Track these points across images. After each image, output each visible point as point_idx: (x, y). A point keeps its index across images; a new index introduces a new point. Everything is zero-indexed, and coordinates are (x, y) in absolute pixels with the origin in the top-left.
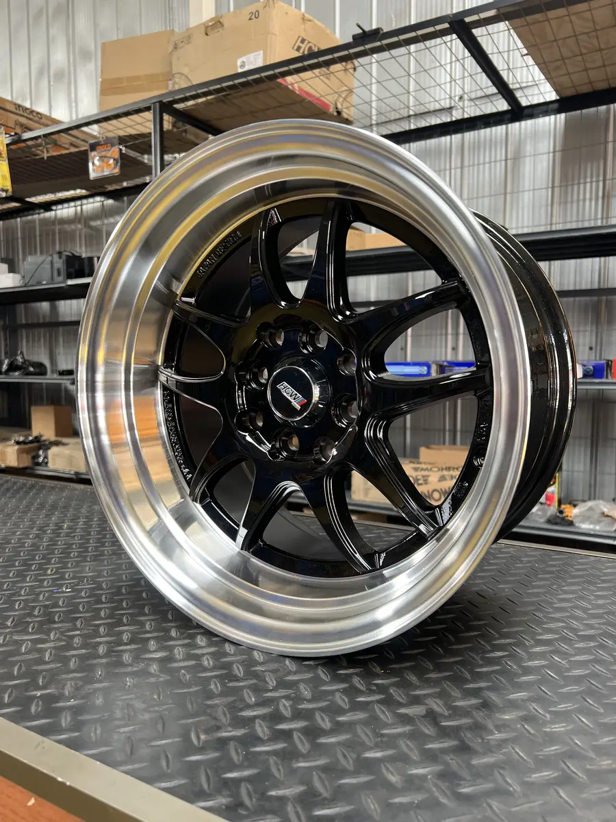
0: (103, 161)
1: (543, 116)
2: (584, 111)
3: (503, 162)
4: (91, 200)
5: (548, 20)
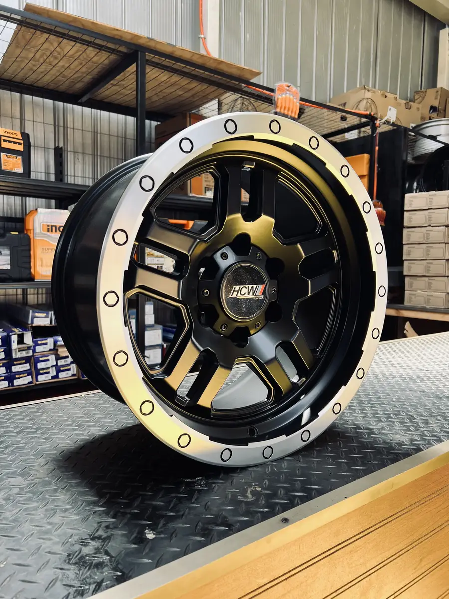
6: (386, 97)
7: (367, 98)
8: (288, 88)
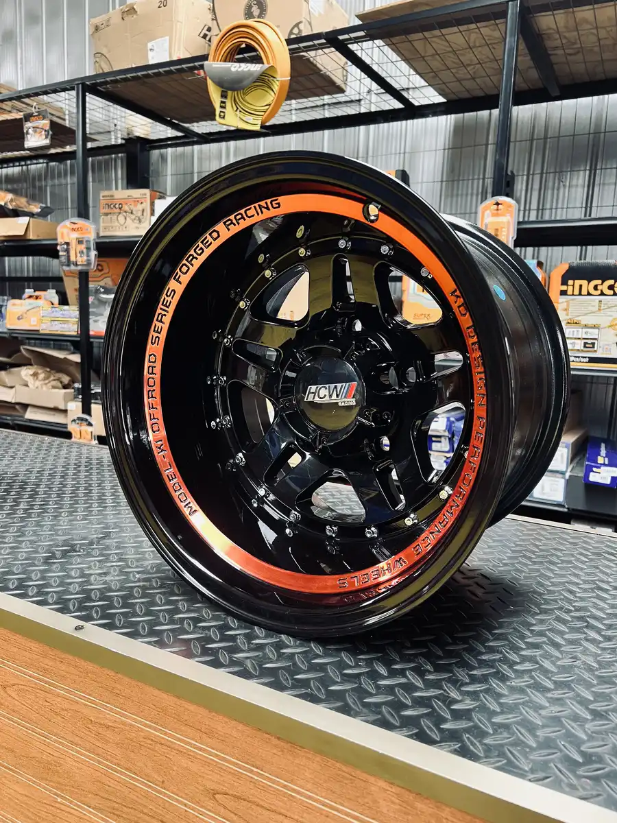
0: (35, 132)
1: (433, 116)
2: (466, 114)
3: (402, 155)
4: (35, 161)
5: (410, 42)
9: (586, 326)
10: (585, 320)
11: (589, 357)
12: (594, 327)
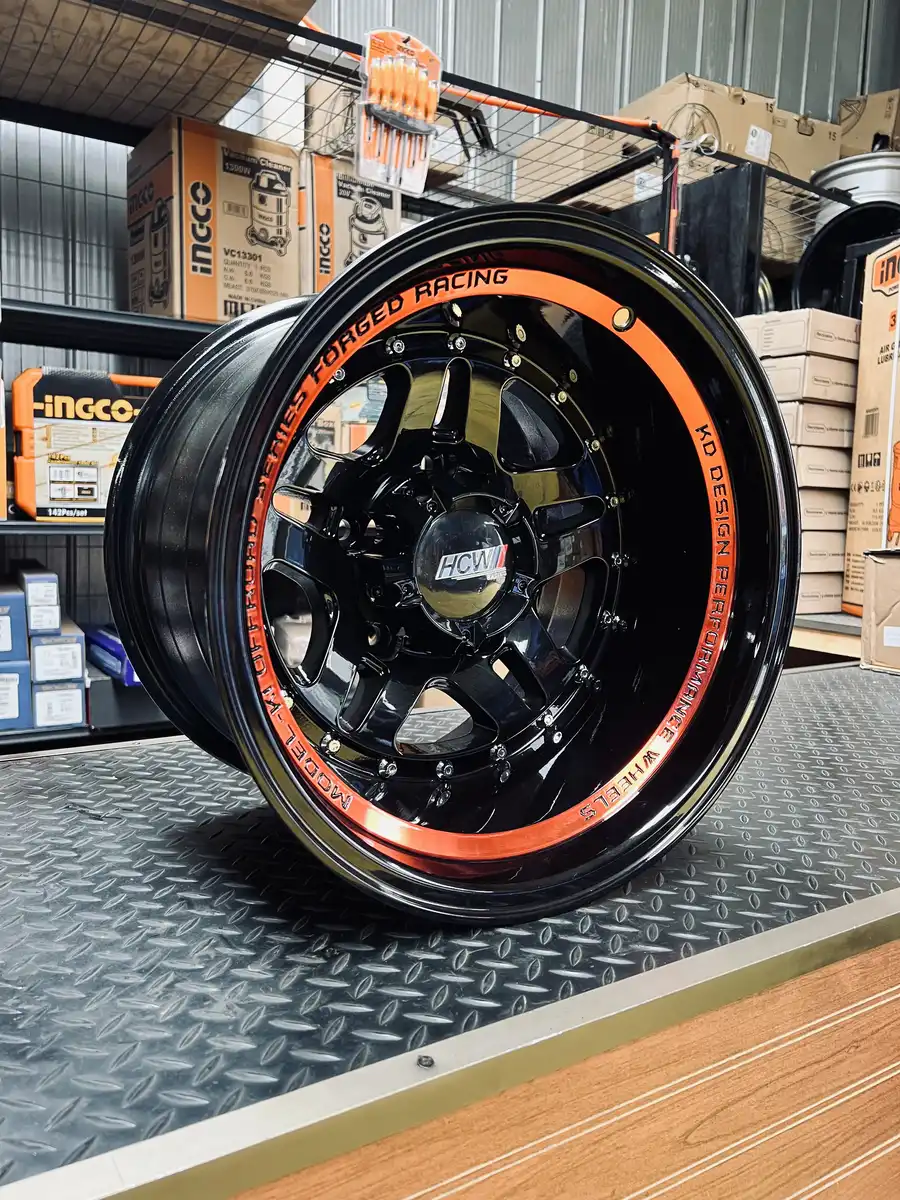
6: (743, 102)
7: (694, 105)
8: (403, 45)
9: (78, 464)
10: (75, 455)
11: (88, 510)
12: (90, 466)
